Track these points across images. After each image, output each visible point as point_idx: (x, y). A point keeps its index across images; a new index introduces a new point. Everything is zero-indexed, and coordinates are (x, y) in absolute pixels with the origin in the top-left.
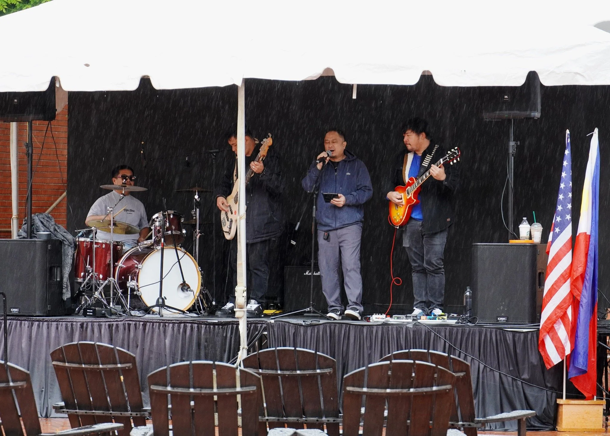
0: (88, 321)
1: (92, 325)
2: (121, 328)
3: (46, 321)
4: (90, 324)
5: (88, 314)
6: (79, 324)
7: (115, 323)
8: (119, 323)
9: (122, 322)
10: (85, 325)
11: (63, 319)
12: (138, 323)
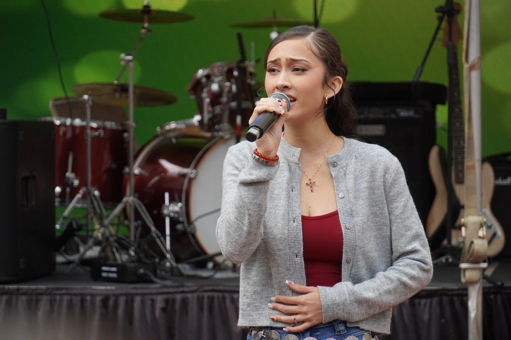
0: (119, 292)
1: (127, 302)
2: (193, 306)
3: (25, 294)
4: (122, 300)
5: (104, 275)
6: (98, 299)
7: (178, 297)
8: (189, 295)
9: (195, 295)
10: (111, 302)
11: (62, 289)
12: (227, 295)
